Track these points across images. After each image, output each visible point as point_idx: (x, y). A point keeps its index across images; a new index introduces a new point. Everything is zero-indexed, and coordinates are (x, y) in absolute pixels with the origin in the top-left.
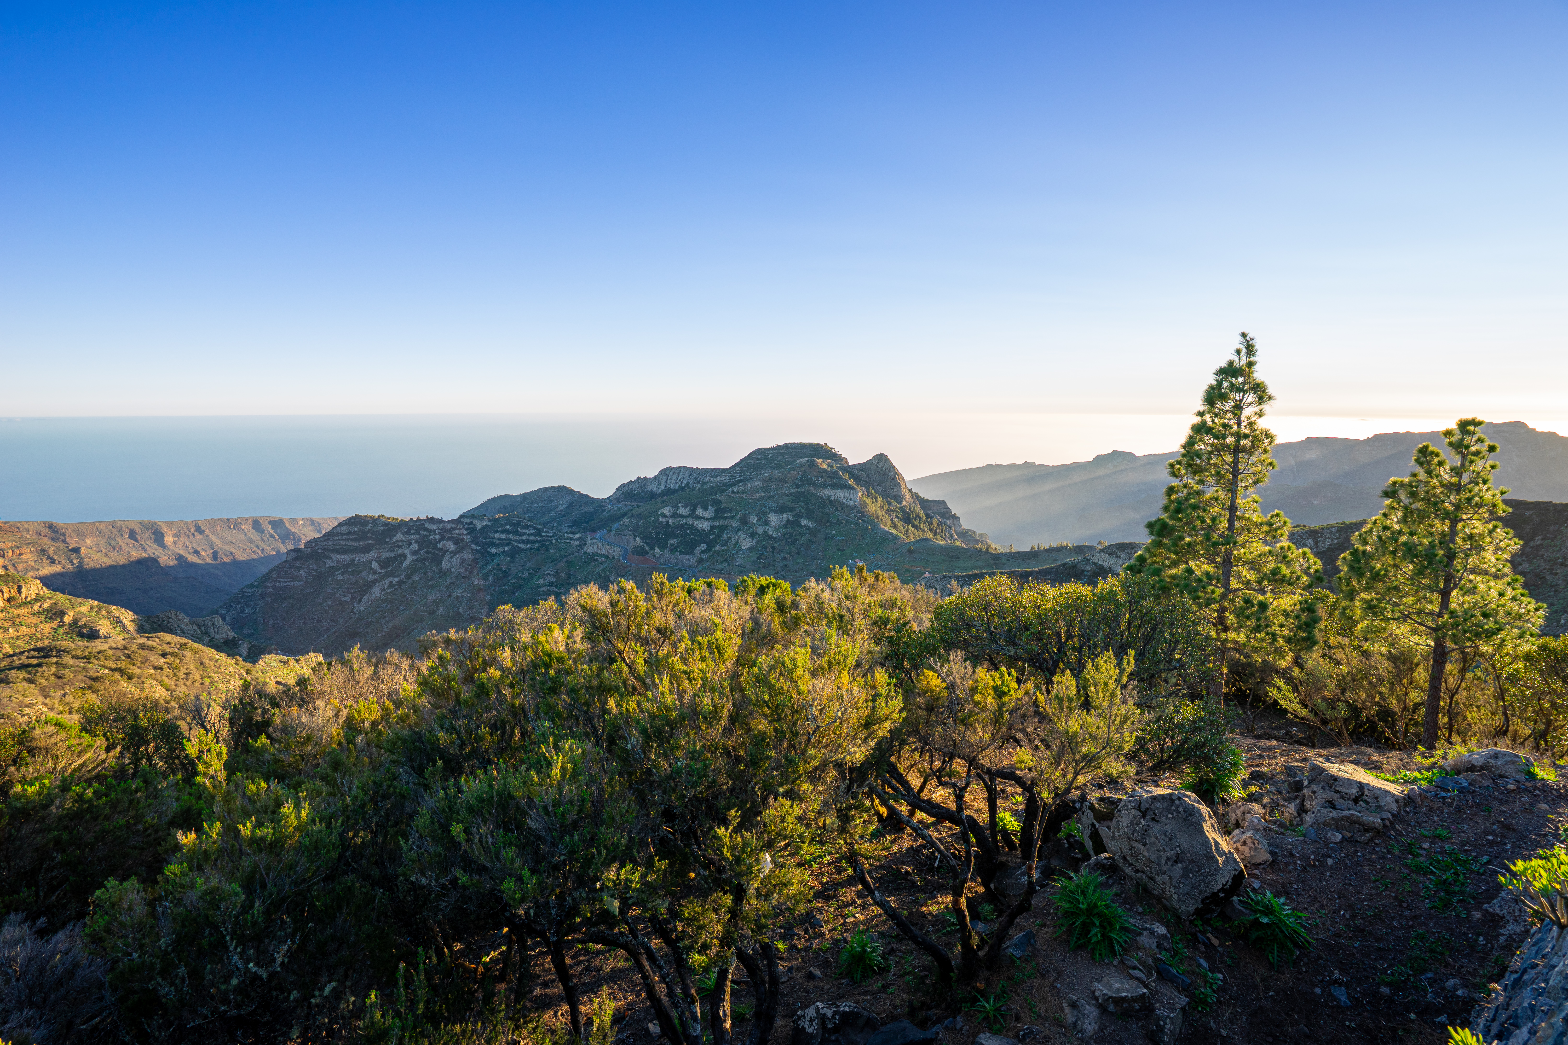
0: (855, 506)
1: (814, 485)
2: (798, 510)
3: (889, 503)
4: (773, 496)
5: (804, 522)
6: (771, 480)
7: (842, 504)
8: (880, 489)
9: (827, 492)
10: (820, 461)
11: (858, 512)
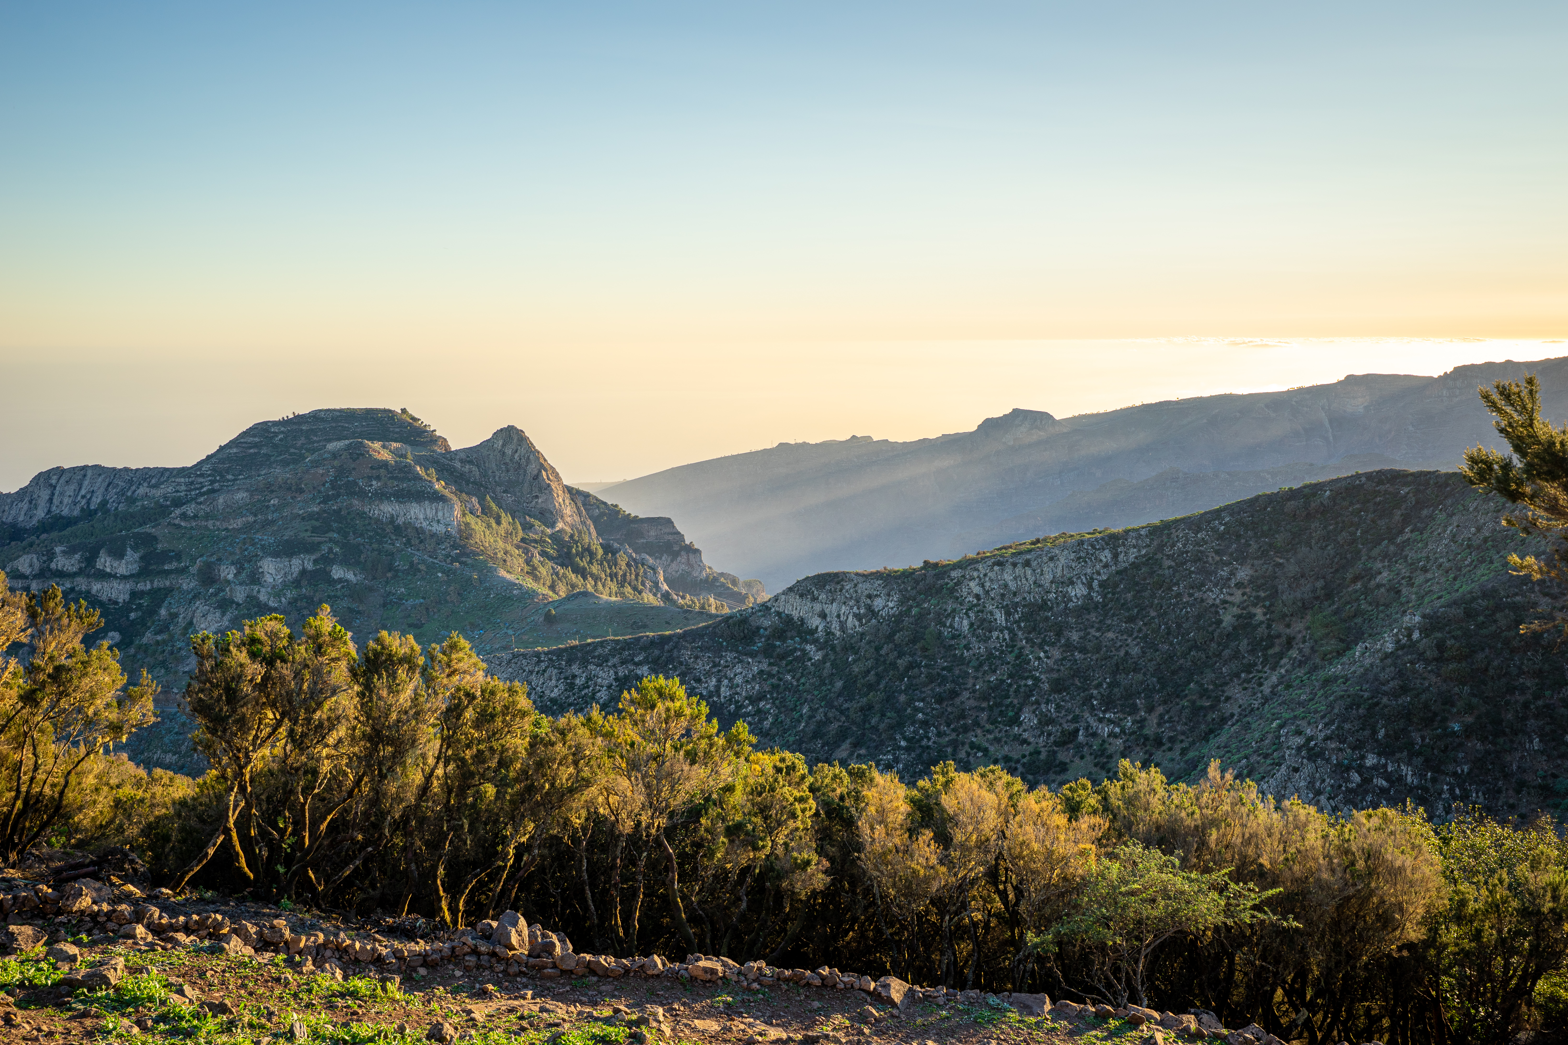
0: (448, 535)
1: (362, 494)
2: (325, 548)
3: (528, 527)
4: (273, 522)
5: (337, 572)
6: (269, 488)
7: (419, 531)
8: (509, 498)
9: (388, 509)
10: (377, 445)
11: (454, 547)
